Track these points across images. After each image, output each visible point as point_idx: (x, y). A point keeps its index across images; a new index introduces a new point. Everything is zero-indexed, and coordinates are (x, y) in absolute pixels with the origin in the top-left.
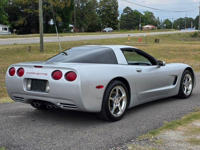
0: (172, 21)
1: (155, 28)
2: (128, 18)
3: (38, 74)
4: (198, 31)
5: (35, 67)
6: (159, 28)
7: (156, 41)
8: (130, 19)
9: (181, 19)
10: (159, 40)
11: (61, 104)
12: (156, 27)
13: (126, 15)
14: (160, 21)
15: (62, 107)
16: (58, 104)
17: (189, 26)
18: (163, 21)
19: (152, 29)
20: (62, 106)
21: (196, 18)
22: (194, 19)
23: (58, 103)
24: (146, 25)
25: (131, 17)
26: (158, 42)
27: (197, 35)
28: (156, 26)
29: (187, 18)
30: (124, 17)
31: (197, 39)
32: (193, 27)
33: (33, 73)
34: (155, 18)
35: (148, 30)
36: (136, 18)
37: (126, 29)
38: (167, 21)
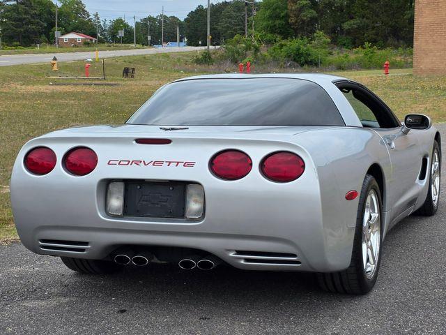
0: (132, 24)
1: (91, 40)
2: (19, 13)
3: (157, 163)
4: (206, 47)
5: (140, 141)
6: (101, 41)
7: (127, 72)
8: (24, 16)
9: (150, 19)
10: (134, 69)
11: (239, 252)
12: (94, 39)
13: (14, 5)
14: (102, 23)
15: (242, 262)
16: (231, 254)
17: (171, 38)
18: (108, 23)
19: (86, 44)
20: (240, 259)
21: (186, 17)
22: (182, 20)
23: (230, 250)
24: (67, 32)
25: (26, 13)
26: (132, 76)
27: (210, 58)
28: (94, 35)
29: (165, 17)
30: (8, 11)
31: (211, 67)
32: (181, 41)
33: (138, 163)
34: (89, 16)
35: (75, 45)
36: (40, 15)
37: (18, 43)
38: (119, 24)
